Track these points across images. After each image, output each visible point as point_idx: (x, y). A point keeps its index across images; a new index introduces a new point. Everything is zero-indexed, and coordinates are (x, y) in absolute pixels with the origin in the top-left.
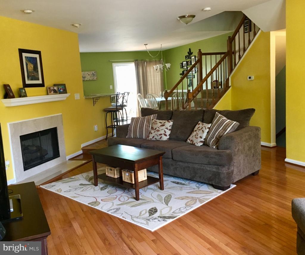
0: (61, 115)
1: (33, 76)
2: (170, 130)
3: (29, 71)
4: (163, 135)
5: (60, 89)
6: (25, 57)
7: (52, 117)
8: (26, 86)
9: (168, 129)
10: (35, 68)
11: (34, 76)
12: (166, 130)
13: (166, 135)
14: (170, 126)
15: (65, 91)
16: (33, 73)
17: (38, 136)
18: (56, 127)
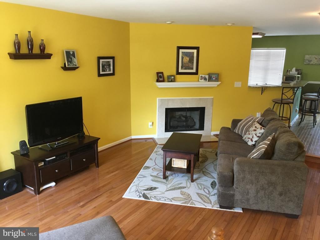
0: (213, 99)
1: (187, 66)
2: (258, 137)
3: (184, 63)
4: (250, 139)
5: (213, 78)
6: (182, 52)
7: (200, 99)
8: (178, 73)
9: (256, 135)
10: (191, 61)
11: (189, 66)
12: (254, 135)
13: (252, 140)
14: (259, 133)
15: (217, 80)
16: (188, 64)
17: (185, 111)
18: (205, 107)
